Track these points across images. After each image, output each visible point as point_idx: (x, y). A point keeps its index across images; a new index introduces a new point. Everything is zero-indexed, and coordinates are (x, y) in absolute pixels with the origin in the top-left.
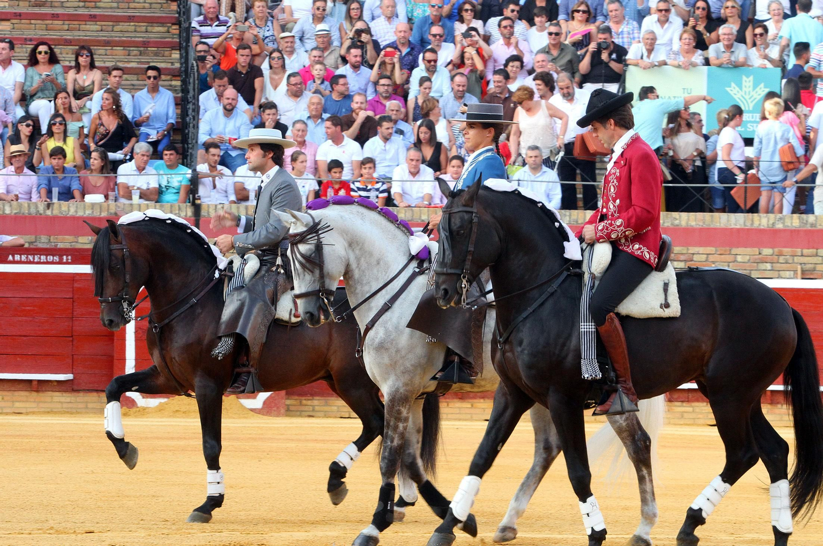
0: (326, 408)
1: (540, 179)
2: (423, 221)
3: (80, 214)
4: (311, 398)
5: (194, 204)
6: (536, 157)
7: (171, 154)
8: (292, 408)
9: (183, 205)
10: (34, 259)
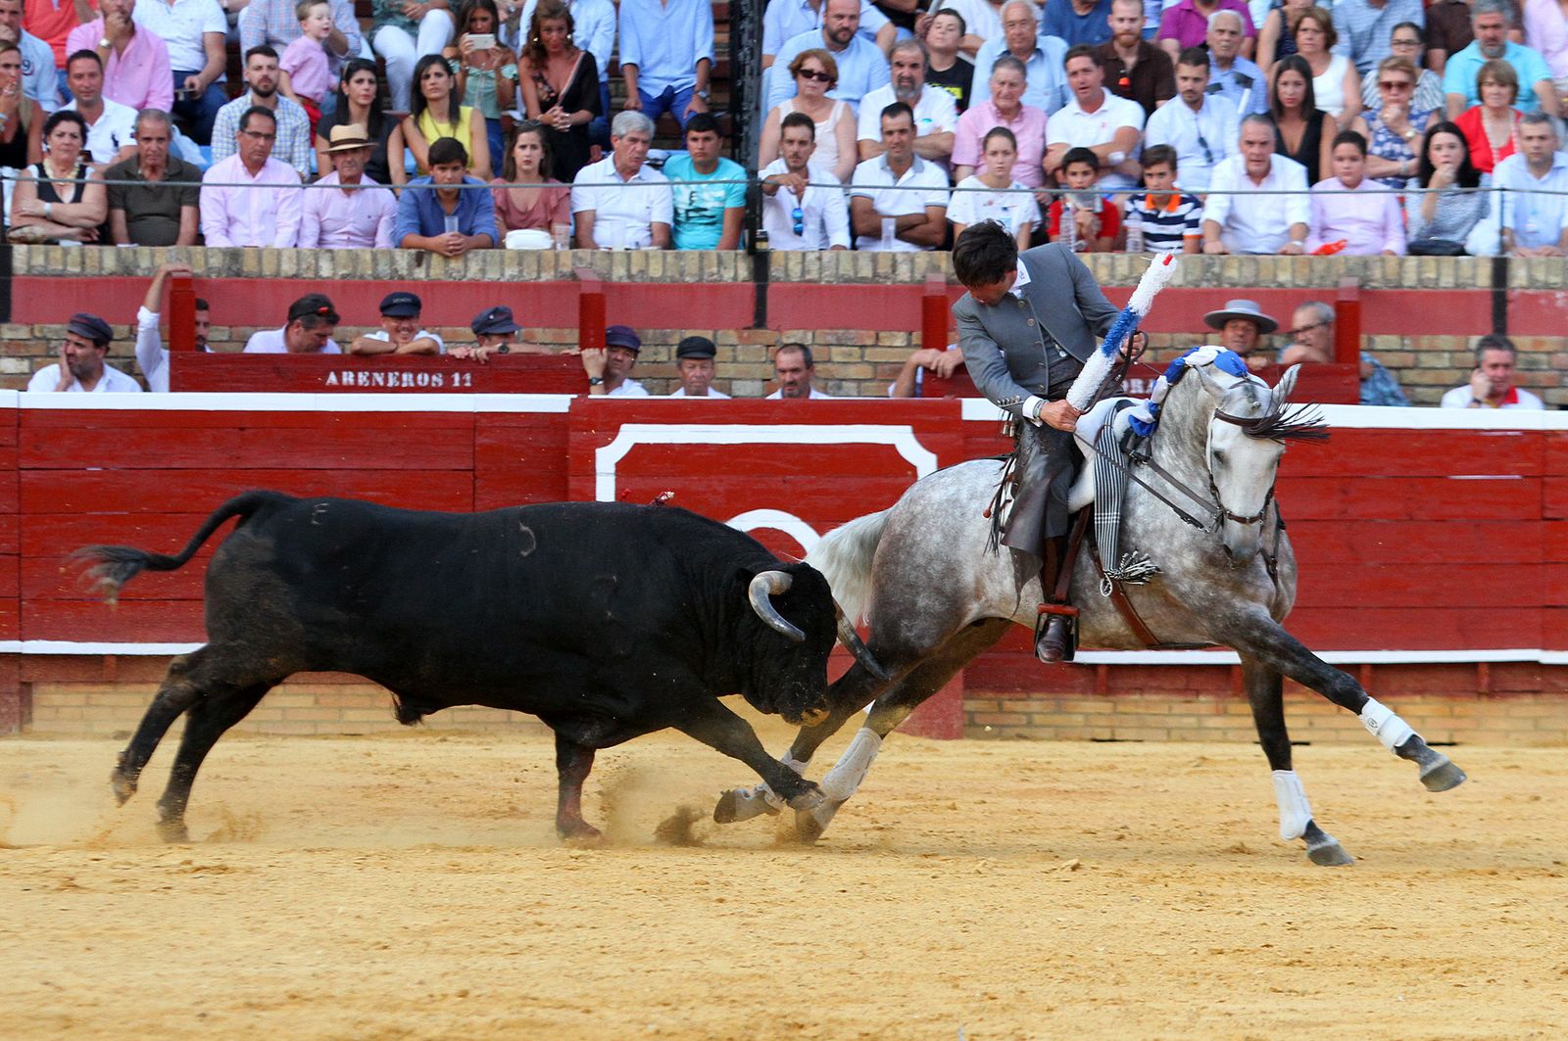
0: (1059, 719)
1: (1549, 188)
2: (1281, 285)
3: (492, 275)
4: (1024, 696)
5: (752, 251)
6: (1542, 138)
7: (706, 139)
8: (978, 720)
9: (728, 255)
10: (386, 380)
